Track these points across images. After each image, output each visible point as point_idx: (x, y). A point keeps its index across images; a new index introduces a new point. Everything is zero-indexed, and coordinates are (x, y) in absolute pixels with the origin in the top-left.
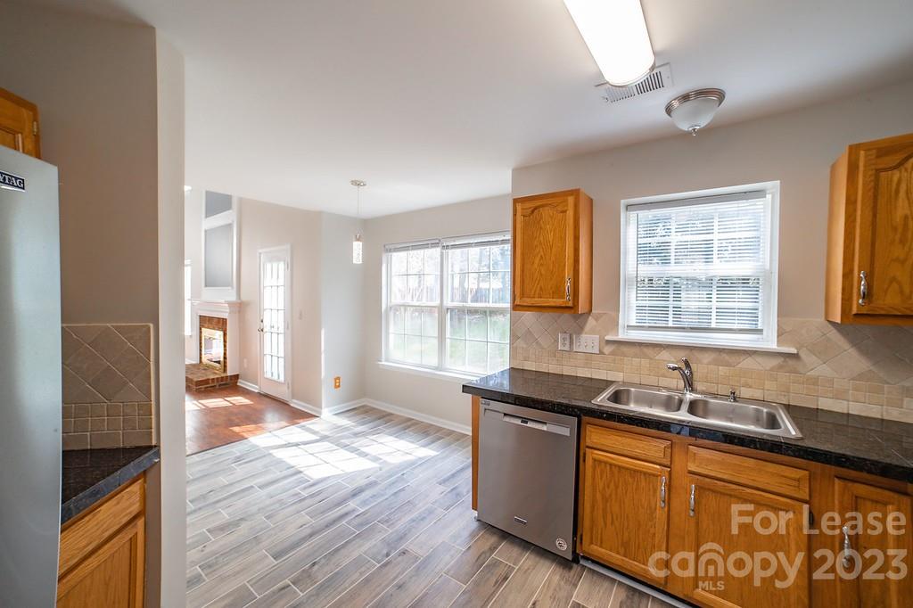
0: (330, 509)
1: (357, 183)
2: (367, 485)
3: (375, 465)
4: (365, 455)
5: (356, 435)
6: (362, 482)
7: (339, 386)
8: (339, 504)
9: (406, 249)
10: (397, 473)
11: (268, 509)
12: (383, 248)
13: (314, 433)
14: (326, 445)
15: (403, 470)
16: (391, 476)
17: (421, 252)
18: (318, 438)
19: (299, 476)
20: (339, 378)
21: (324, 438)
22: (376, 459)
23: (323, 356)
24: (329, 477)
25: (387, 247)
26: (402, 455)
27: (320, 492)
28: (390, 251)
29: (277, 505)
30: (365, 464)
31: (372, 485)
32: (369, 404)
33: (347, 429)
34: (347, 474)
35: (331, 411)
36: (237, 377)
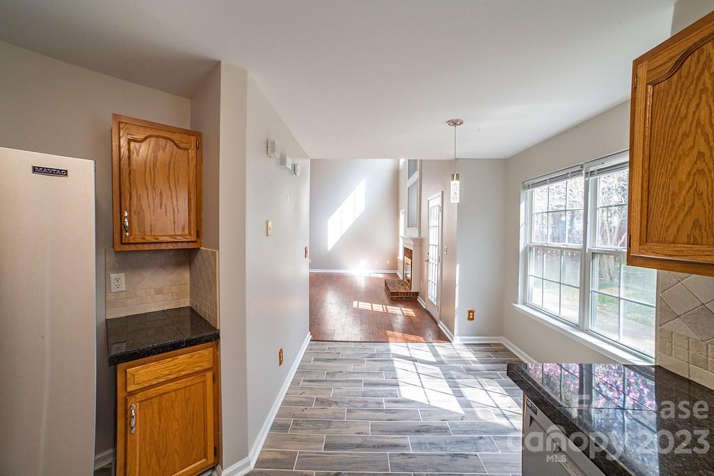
0: (389, 432)
1: (454, 123)
2: (437, 428)
3: (460, 411)
4: (459, 395)
5: (469, 371)
6: (435, 422)
7: (473, 319)
8: (398, 432)
9: (544, 183)
10: (475, 432)
11: (355, 404)
12: (521, 185)
13: (436, 354)
14: (437, 370)
15: (486, 432)
16: (465, 432)
17: (561, 184)
18: (435, 361)
19: (394, 388)
20: (473, 312)
21: (440, 363)
22: (466, 404)
23: (457, 288)
24: (413, 401)
25: (525, 183)
26: (497, 415)
27: (395, 411)
28: (528, 187)
29: (362, 405)
30: (453, 405)
31: (442, 430)
32: (504, 344)
33: (465, 362)
34: (429, 406)
35: (461, 340)
36: (417, 294)
